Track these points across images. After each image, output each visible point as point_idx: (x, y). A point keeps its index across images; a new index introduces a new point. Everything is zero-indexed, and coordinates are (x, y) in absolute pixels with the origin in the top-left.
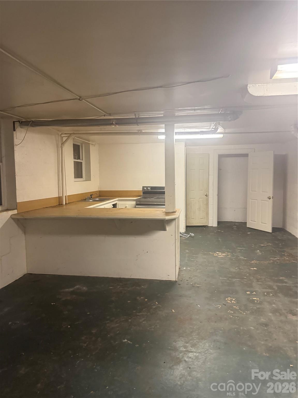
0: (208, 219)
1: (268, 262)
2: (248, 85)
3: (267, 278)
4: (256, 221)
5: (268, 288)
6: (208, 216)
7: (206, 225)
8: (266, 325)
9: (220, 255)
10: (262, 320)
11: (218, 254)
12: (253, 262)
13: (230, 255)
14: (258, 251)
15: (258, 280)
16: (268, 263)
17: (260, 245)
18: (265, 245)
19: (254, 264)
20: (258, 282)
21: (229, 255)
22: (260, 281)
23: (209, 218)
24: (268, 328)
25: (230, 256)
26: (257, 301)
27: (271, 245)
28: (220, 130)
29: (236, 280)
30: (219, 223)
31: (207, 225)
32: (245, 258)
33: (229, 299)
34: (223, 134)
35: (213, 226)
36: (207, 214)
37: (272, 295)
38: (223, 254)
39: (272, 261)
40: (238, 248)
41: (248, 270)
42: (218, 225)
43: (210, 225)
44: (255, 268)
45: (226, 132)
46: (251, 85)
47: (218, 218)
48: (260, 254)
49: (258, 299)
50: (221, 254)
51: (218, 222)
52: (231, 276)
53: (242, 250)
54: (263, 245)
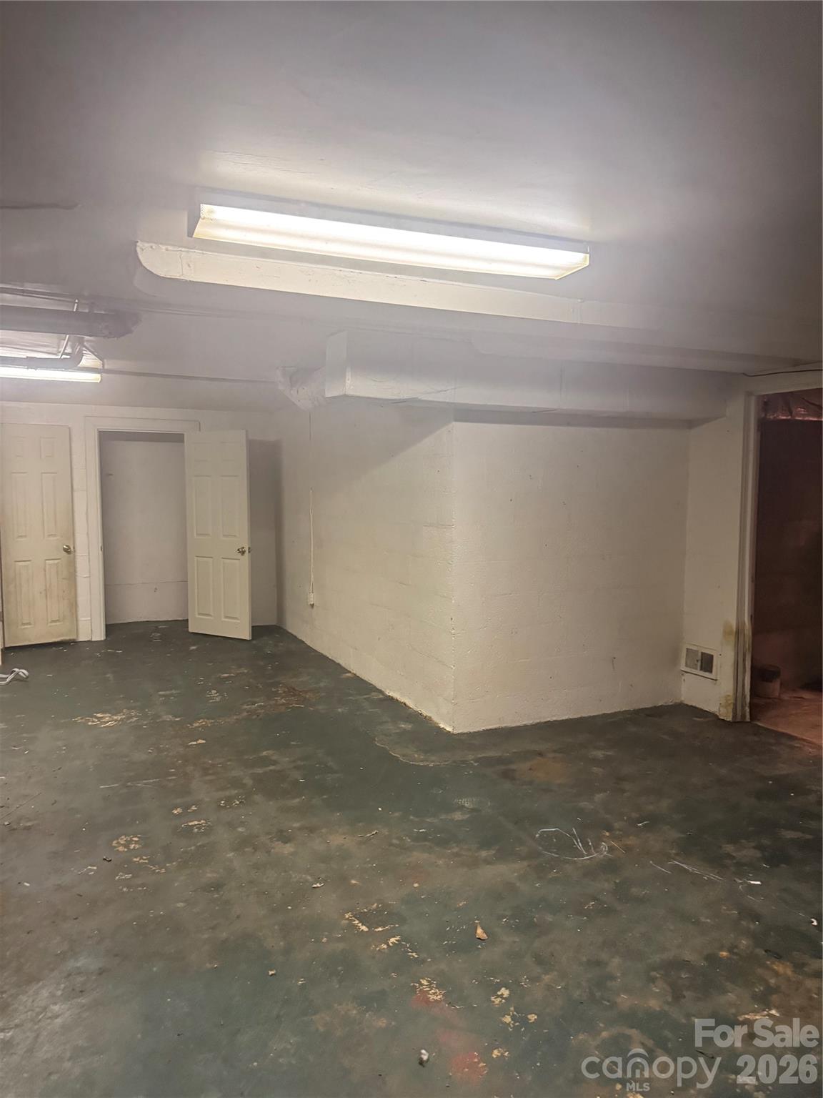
0: (77, 620)
1: (235, 717)
2: (138, 244)
3: (230, 760)
4: (211, 614)
5: (229, 786)
6: (76, 611)
7: (70, 640)
8: (217, 886)
9: (108, 720)
10: (209, 875)
11: (99, 719)
12: (197, 725)
13: (136, 716)
14: (214, 692)
15: (206, 771)
16: (237, 719)
17: (220, 676)
18: (232, 675)
19: (200, 729)
20: (207, 774)
21: (132, 717)
22: (211, 772)
23: (81, 619)
24: (222, 893)
25: (135, 719)
26: (199, 828)
27: (246, 671)
28: (88, 360)
29: (145, 784)
30: (109, 628)
31: (74, 640)
32: (176, 717)
33: (122, 842)
34: (99, 373)
35: (93, 640)
36: (73, 605)
37: (238, 803)
38: (115, 718)
39: (245, 714)
40: (161, 693)
41: (181, 750)
42: (107, 635)
43: (82, 638)
44: (200, 741)
45: (106, 367)
46: (147, 245)
47: (107, 614)
48: (218, 699)
49: (202, 821)
50: (110, 717)
51: (107, 626)
52: (132, 774)
53: (172, 695)
54: (226, 675)
